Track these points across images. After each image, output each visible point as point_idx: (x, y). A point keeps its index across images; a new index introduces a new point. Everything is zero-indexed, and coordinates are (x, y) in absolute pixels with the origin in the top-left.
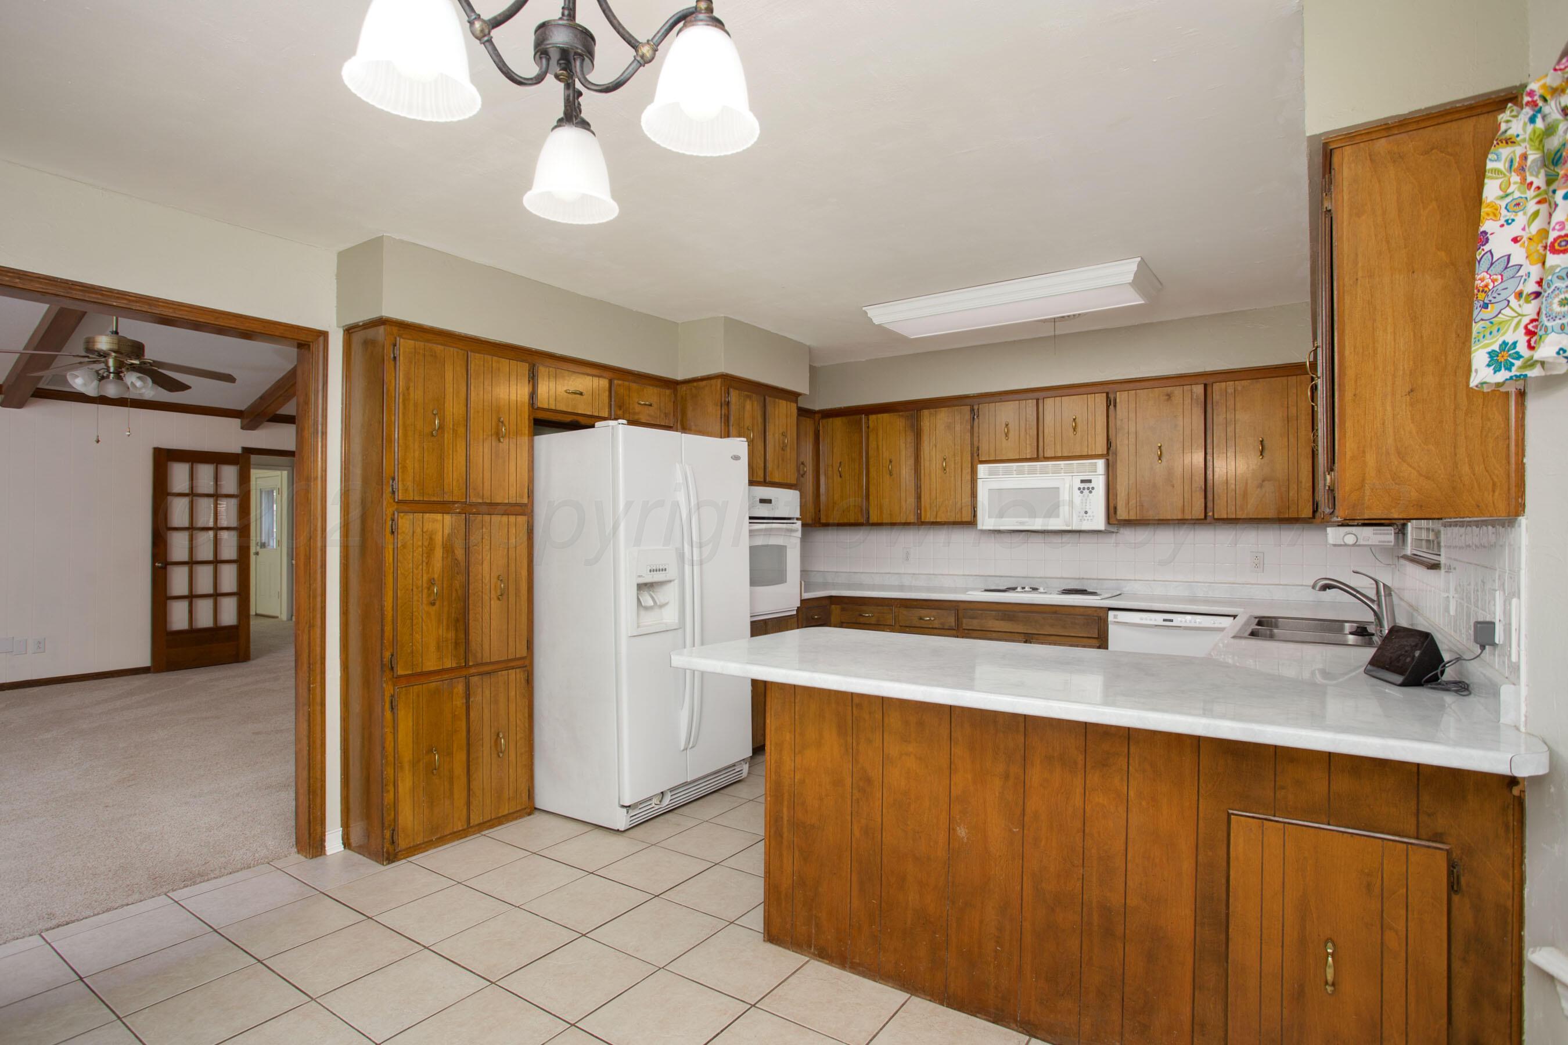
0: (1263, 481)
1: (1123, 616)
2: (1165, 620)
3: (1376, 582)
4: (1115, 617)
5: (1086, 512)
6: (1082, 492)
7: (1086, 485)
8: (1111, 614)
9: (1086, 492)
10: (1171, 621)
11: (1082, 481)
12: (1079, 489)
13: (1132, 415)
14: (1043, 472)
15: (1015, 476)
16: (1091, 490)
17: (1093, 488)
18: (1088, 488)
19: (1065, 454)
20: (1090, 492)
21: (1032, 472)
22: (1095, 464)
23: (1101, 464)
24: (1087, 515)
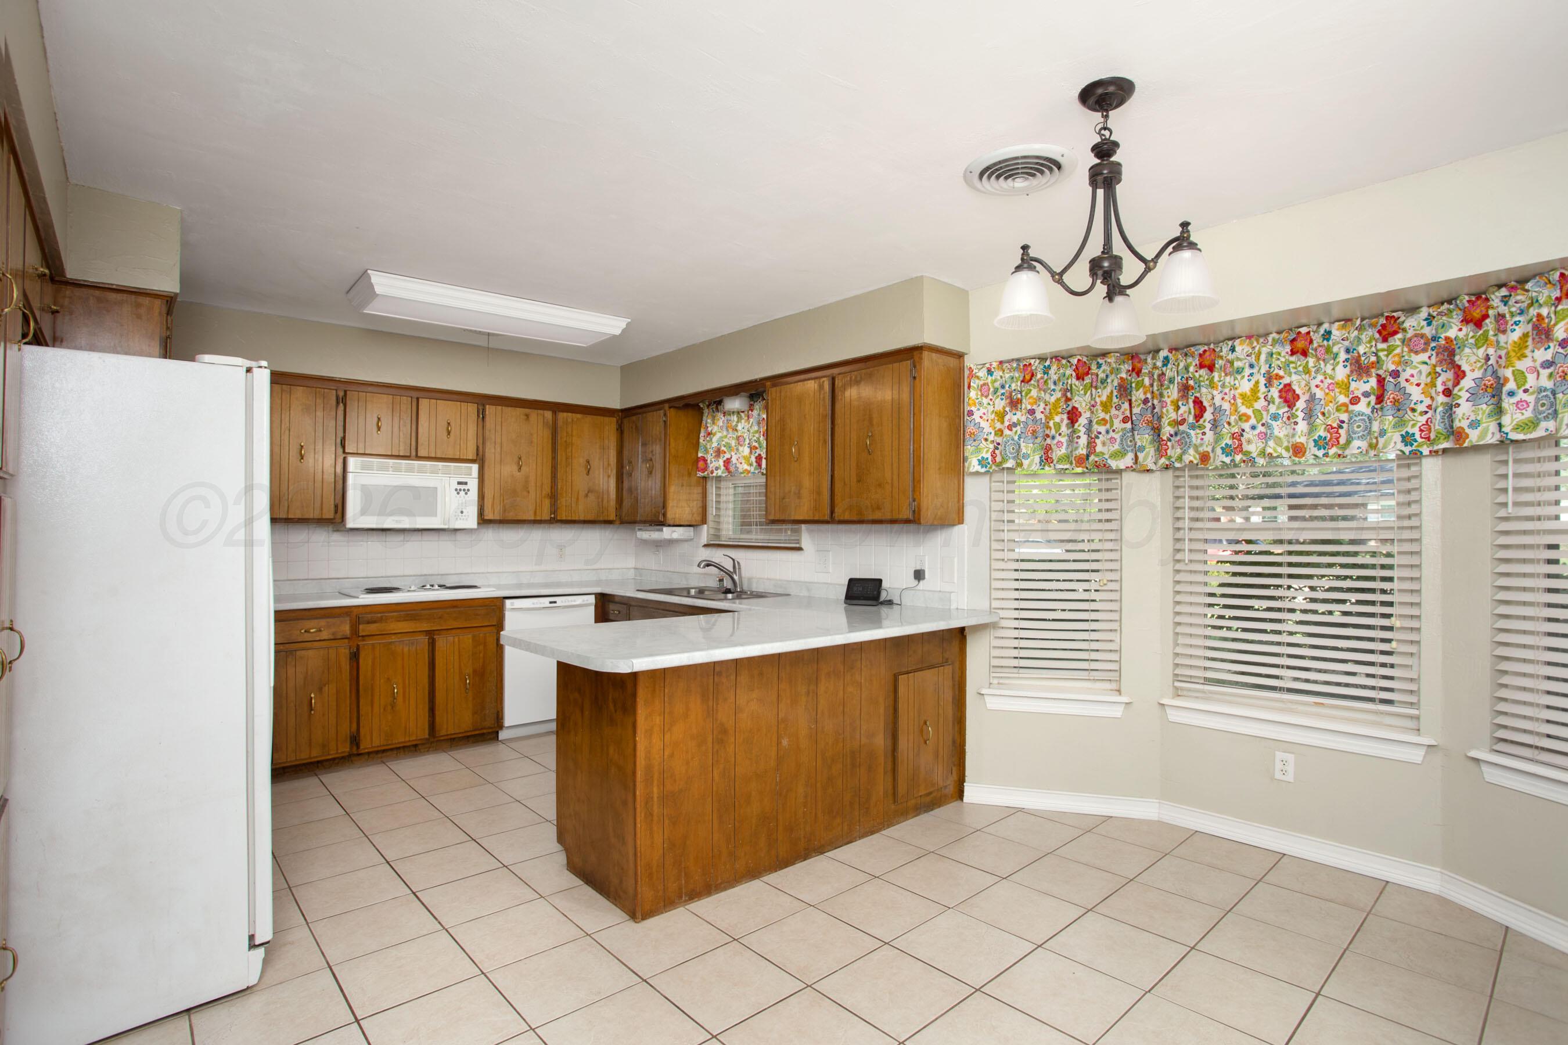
0: (588, 492)
1: (518, 603)
2: (551, 603)
3: (733, 560)
4: (512, 604)
5: (462, 512)
6: (458, 493)
7: (462, 487)
8: (508, 602)
9: (462, 493)
10: (555, 602)
11: (459, 483)
12: (456, 490)
13: (498, 428)
14: (421, 471)
15: (391, 473)
16: (467, 492)
17: (468, 490)
18: (464, 490)
19: (439, 455)
20: (466, 494)
21: (410, 470)
22: (471, 468)
23: (475, 467)
24: (463, 514)
